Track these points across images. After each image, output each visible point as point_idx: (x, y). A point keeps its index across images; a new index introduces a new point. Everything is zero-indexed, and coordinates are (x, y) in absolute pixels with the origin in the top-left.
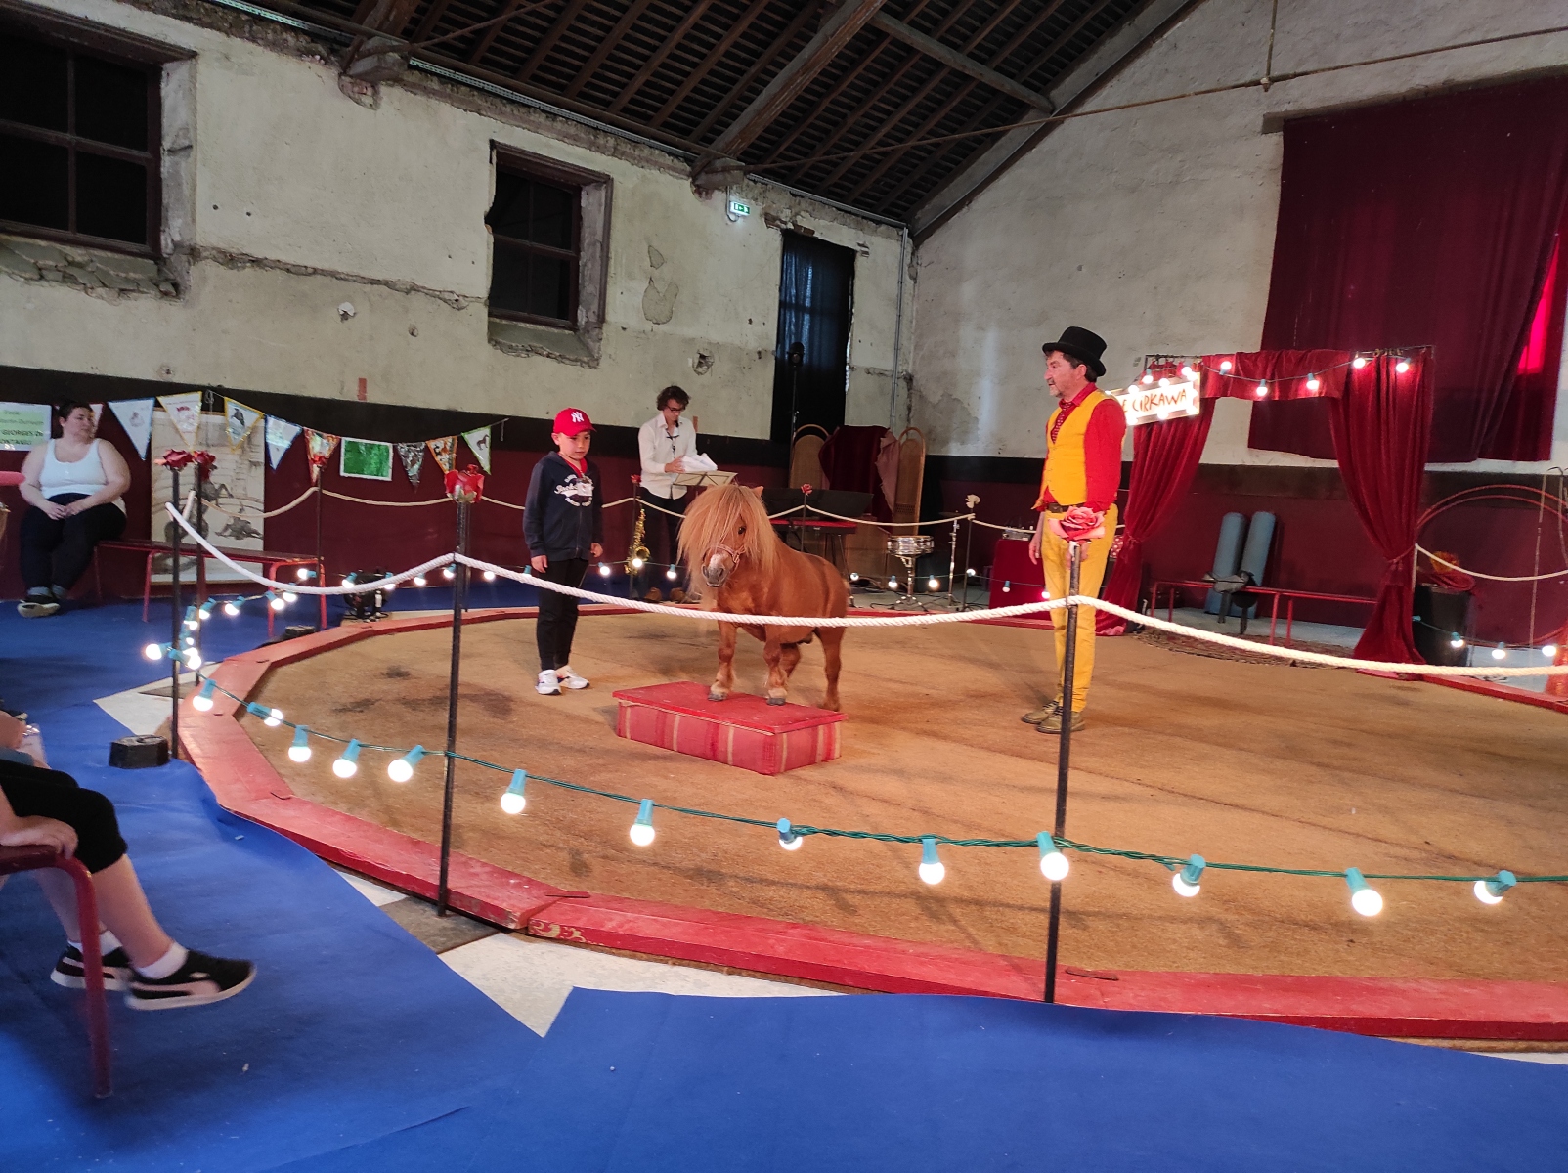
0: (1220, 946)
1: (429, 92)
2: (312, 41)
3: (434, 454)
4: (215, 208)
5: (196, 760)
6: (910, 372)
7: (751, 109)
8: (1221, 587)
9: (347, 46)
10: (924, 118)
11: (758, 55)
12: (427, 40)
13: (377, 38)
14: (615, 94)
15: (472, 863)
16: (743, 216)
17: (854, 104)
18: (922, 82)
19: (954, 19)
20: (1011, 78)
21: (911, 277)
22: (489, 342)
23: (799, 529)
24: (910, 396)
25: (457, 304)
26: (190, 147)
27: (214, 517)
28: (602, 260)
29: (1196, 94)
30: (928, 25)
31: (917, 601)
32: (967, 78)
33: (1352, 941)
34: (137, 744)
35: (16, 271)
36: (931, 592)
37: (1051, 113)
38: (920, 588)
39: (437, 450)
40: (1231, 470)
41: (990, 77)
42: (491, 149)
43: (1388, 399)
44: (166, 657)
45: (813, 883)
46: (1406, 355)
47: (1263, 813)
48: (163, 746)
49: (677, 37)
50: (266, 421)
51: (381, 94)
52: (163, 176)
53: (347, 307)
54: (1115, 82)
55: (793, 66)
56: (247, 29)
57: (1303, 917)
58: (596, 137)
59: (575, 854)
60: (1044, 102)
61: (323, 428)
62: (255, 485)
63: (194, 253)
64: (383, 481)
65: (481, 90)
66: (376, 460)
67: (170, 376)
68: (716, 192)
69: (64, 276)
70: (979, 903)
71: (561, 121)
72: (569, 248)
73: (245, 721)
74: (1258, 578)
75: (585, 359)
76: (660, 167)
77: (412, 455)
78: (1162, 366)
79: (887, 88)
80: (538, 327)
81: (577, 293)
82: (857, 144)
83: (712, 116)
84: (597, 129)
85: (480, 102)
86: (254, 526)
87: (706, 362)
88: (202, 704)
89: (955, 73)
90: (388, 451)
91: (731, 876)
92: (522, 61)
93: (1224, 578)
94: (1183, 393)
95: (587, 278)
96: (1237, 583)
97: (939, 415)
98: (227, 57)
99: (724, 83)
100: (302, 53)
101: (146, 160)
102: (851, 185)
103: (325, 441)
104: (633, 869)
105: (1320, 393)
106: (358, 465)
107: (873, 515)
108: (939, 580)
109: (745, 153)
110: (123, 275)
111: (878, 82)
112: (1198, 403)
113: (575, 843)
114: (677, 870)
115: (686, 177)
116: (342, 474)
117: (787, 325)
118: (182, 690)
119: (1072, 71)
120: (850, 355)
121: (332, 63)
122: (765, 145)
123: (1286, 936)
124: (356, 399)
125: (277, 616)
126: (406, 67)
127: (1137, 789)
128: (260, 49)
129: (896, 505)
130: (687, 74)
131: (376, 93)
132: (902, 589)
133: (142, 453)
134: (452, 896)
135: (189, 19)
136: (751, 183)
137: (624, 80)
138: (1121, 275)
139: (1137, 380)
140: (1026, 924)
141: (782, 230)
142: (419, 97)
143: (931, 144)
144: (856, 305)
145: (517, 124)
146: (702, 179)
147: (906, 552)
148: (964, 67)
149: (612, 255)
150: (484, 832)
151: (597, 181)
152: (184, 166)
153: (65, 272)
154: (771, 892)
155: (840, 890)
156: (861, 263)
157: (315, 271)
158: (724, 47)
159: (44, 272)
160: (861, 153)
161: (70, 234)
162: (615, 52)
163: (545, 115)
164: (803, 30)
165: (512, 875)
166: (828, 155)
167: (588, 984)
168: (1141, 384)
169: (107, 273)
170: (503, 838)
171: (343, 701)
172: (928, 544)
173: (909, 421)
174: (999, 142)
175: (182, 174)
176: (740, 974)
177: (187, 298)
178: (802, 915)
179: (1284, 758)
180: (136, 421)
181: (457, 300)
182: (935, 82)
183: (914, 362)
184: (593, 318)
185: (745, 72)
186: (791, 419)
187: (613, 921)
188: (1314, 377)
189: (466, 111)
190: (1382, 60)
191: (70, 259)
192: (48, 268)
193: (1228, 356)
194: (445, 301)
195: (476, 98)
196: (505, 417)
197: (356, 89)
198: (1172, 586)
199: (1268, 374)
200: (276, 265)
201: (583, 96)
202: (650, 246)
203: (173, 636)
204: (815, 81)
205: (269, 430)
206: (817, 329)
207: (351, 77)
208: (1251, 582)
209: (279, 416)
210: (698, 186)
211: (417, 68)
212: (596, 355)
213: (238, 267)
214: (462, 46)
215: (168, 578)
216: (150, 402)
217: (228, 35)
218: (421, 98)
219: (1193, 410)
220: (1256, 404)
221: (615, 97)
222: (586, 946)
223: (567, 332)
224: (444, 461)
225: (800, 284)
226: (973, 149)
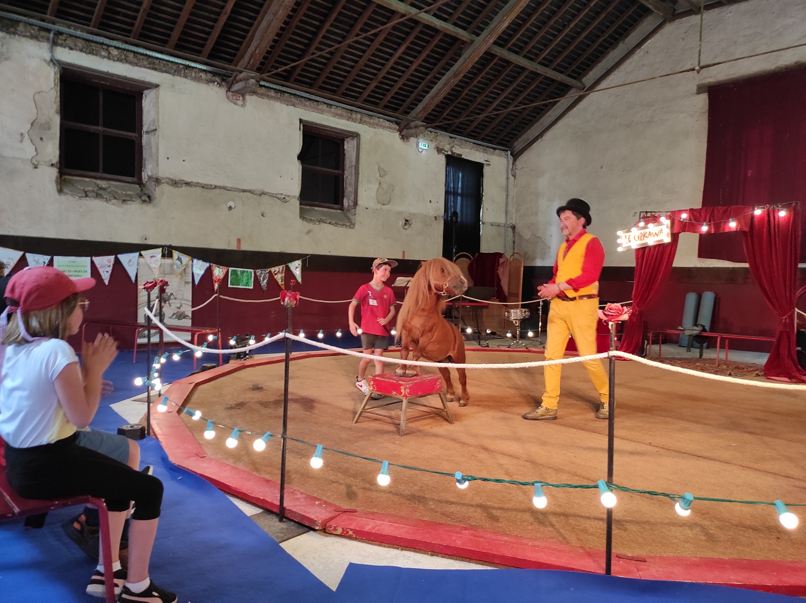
0: (702, 540)
1: (269, 97)
2: (213, 76)
3: (274, 274)
4: (168, 158)
5: (159, 437)
6: (514, 224)
7: (428, 96)
8: (687, 333)
9: (230, 77)
10: (517, 95)
11: (431, 70)
12: (268, 72)
13: (244, 73)
14: (360, 93)
15: (296, 492)
16: (426, 149)
17: (481, 91)
18: (515, 78)
19: (531, 46)
20: (562, 73)
21: (513, 176)
22: (300, 218)
23: (458, 307)
24: (514, 236)
25: (284, 200)
26: (156, 130)
27: (168, 311)
28: (355, 175)
29: (660, 77)
30: (517, 49)
31: (522, 343)
32: (538, 75)
33: (779, 538)
34: (130, 428)
35: (75, 194)
36: (529, 338)
37: (583, 90)
38: (523, 336)
39: (276, 272)
40: (689, 270)
41: (550, 73)
42: (300, 123)
43: (775, 231)
44: (144, 383)
45: (474, 503)
46: (784, 207)
47: (721, 461)
48: (143, 429)
49: (391, 63)
50: (193, 261)
51: (247, 100)
52: (143, 145)
53: (231, 204)
54: (616, 72)
55: (448, 74)
56: (183, 72)
57: (748, 523)
58: (351, 114)
59: (349, 486)
60: (580, 85)
61: (220, 263)
62: (187, 293)
63: (158, 181)
64: (248, 289)
65: (295, 95)
66: (245, 279)
67: (147, 241)
68: (411, 138)
69: (97, 195)
70: (566, 515)
71: (334, 108)
72: (339, 169)
73: (183, 415)
74: (707, 327)
75: (348, 224)
76: (383, 127)
77: (263, 276)
78: (648, 217)
79: (497, 82)
80: (324, 209)
81: (343, 192)
82: (483, 110)
83: (409, 100)
84: (352, 110)
85: (294, 100)
86: (187, 313)
87: (409, 223)
88: (162, 408)
89: (532, 72)
90: (252, 274)
91: (431, 499)
92: (315, 80)
93: (688, 328)
94: (661, 231)
95: (348, 184)
96: (696, 331)
97: (530, 245)
98: (173, 86)
99: (414, 84)
100: (209, 82)
101: (135, 137)
102: (480, 131)
103: (221, 270)
104: (379, 495)
105: (737, 229)
106: (237, 281)
107: (497, 298)
108: (533, 332)
109: (426, 118)
110: (125, 193)
111: (493, 79)
112: (670, 236)
113: (349, 480)
114: (402, 496)
115: (396, 131)
116: (229, 286)
117: (449, 202)
118: (152, 399)
119: (593, 68)
120: (482, 216)
121: (223, 86)
122: (436, 113)
123: (740, 535)
124: (235, 248)
125: (198, 359)
126: (258, 86)
127: (649, 448)
128: (189, 81)
129: (509, 293)
130: (396, 81)
131: (244, 99)
132: (514, 337)
133: (133, 279)
134: (286, 511)
135: (156, 69)
136: (429, 133)
137: (364, 86)
138: (624, 170)
139: (636, 225)
140: (592, 528)
141: (445, 155)
142: (265, 100)
143: (521, 109)
144: (484, 191)
145: (313, 110)
146: (405, 132)
147: (515, 318)
148: (537, 69)
149: (360, 171)
150: (302, 475)
151: (352, 136)
152: (153, 139)
153: (97, 193)
154: (452, 509)
155: (489, 507)
156: (486, 170)
157: (216, 187)
158: (414, 67)
159: (88, 193)
160: (485, 115)
161: (99, 174)
162: (360, 73)
163: (326, 105)
164: (454, 56)
165: (316, 499)
166: (468, 117)
167: (358, 561)
168: (638, 227)
169: (117, 193)
170: (311, 477)
171: (231, 403)
172: (527, 313)
173: (514, 249)
174: (556, 105)
175: (152, 143)
176: (437, 556)
177: (154, 202)
178: (470, 522)
179: (730, 429)
180: (130, 264)
181: (284, 198)
182: (522, 78)
183: (516, 219)
184: (351, 204)
185: (425, 78)
186: (453, 250)
187: (369, 526)
188: (733, 221)
189: (288, 105)
190: (761, 54)
191: (100, 186)
192: (90, 191)
193: (685, 211)
194: (278, 199)
195: (292, 99)
196: (308, 255)
197: (234, 98)
198: (660, 333)
199: (707, 220)
200: (197, 185)
201: (344, 95)
202: (379, 167)
203: (147, 374)
204: (460, 81)
205: (194, 266)
206: (465, 204)
207: (232, 92)
208: (704, 330)
209: (199, 259)
210: (403, 136)
211: (264, 86)
212: (353, 222)
213: (179, 187)
214: (285, 74)
215: (145, 340)
216: (138, 254)
217: (174, 75)
218: (266, 101)
219: (667, 239)
220: (701, 235)
221: (360, 94)
222: (355, 539)
223: (339, 211)
224: (279, 278)
225: (455, 181)
226: (543, 110)
